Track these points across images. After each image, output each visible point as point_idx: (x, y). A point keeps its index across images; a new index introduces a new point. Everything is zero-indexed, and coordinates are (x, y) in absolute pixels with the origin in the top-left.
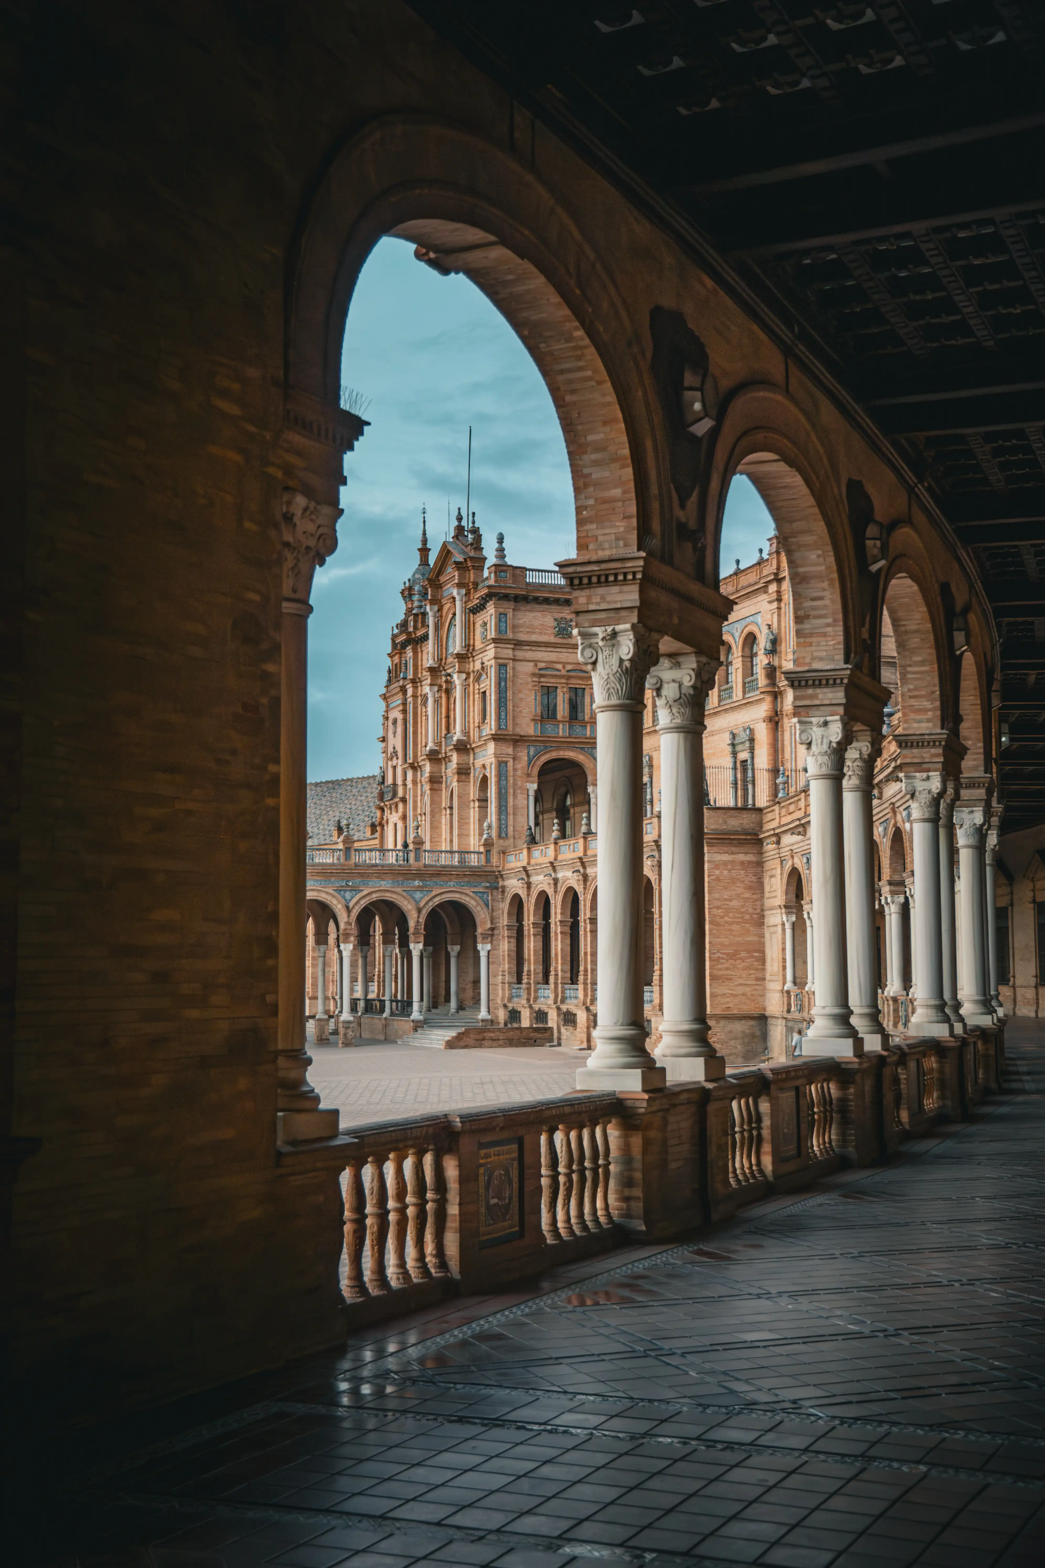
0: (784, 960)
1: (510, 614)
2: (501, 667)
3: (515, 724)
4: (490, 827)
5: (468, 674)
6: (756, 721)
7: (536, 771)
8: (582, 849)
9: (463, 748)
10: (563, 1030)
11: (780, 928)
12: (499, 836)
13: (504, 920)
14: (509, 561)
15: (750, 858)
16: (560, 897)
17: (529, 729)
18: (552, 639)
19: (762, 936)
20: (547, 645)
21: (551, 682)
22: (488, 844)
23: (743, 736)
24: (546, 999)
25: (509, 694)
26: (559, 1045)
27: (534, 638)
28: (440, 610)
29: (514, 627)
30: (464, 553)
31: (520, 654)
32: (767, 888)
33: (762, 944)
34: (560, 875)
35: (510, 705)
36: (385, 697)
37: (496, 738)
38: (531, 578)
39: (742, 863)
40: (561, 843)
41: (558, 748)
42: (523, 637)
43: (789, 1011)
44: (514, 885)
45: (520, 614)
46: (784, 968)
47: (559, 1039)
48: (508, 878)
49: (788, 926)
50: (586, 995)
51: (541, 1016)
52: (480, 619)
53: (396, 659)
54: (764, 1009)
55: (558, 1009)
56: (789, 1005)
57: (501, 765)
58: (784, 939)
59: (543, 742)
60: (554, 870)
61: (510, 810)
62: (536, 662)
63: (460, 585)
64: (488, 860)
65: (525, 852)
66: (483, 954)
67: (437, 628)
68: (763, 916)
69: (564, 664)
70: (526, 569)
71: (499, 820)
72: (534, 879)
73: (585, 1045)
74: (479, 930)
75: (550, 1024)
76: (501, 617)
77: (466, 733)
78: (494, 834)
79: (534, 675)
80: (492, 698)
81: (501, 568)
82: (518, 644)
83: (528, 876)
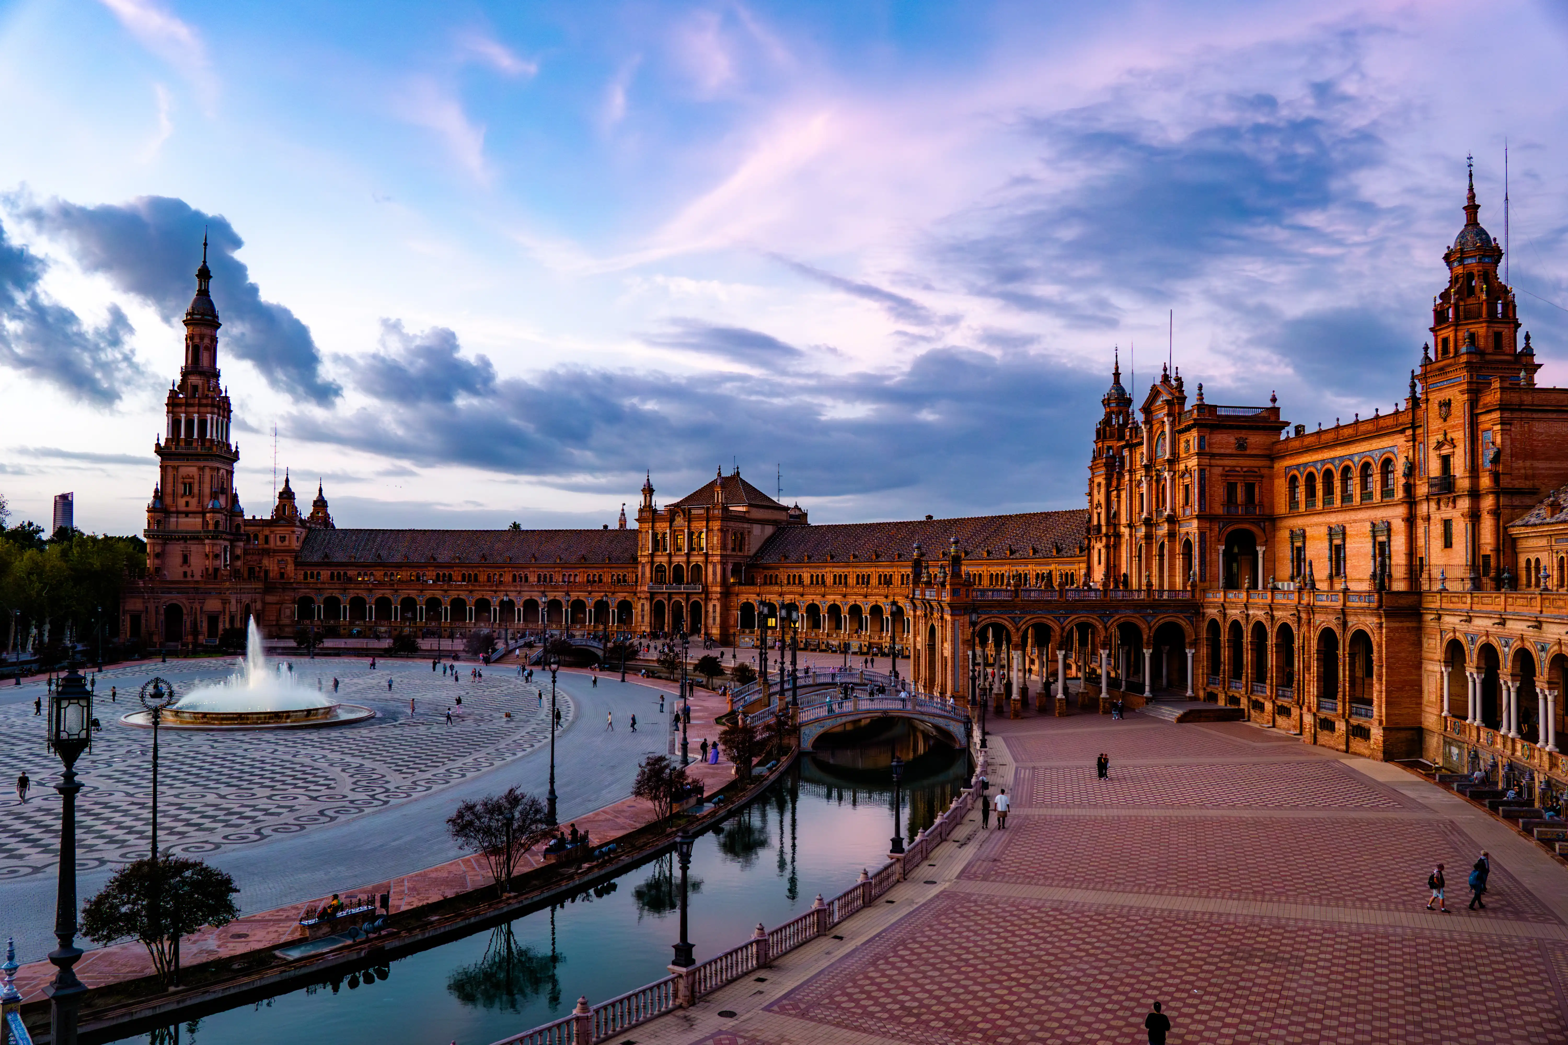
0: (1442, 696)
1: (1207, 437)
2: (1201, 471)
3: (1210, 508)
4: (1194, 574)
5: (1175, 473)
6: (1394, 517)
7: (1223, 539)
8: (1270, 598)
9: (1172, 520)
10: (1252, 712)
11: (1439, 676)
12: (1201, 581)
13: (1204, 635)
14: (1207, 401)
15: (1414, 624)
16: (1250, 627)
17: (1219, 510)
18: (1234, 452)
19: (1421, 676)
20: (1231, 455)
21: (1232, 480)
22: (1193, 585)
23: (1383, 526)
24: (1240, 691)
25: (1207, 488)
26: (1249, 720)
27: (1222, 451)
28: (1151, 427)
29: (1210, 445)
30: (1171, 393)
31: (1213, 462)
32: (1425, 645)
33: (1421, 681)
34: (1251, 612)
35: (1207, 495)
36: (1091, 468)
37: (1198, 517)
38: (1222, 412)
39: (1408, 628)
40: (1251, 592)
41: (1238, 523)
42: (1215, 451)
43: (1446, 730)
44: (1212, 612)
45: (1213, 436)
46: (1442, 701)
47: (1249, 717)
48: (1208, 607)
49: (1445, 674)
50: (1272, 692)
51: (1235, 700)
52: (1183, 438)
53: (1100, 445)
54: (1421, 723)
55: (1249, 698)
56: (1446, 727)
57: (1202, 535)
58: (1442, 682)
59: (1227, 519)
60: (1247, 609)
61: (1208, 563)
62: (1223, 466)
63: (1169, 415)
64: (1193, 596)
65: (1222, 594)
66: (1189, 655)
67: (1150, 439)
68: (1421, 663)
69: (1242, 468)
70: (1216, 407)
71: (1200, 570)
72: (1228, 611)
73: (1271, 725)
74: (1187, 640)
75: (1242, 707)
76: (1201, 439)
77: (1173, 509)
78: (1197, 578)
79: (1222, 475)
80: (1195, 491)
81: (1201, 407)
82: (1213, 456)
83: (1225, 609)
